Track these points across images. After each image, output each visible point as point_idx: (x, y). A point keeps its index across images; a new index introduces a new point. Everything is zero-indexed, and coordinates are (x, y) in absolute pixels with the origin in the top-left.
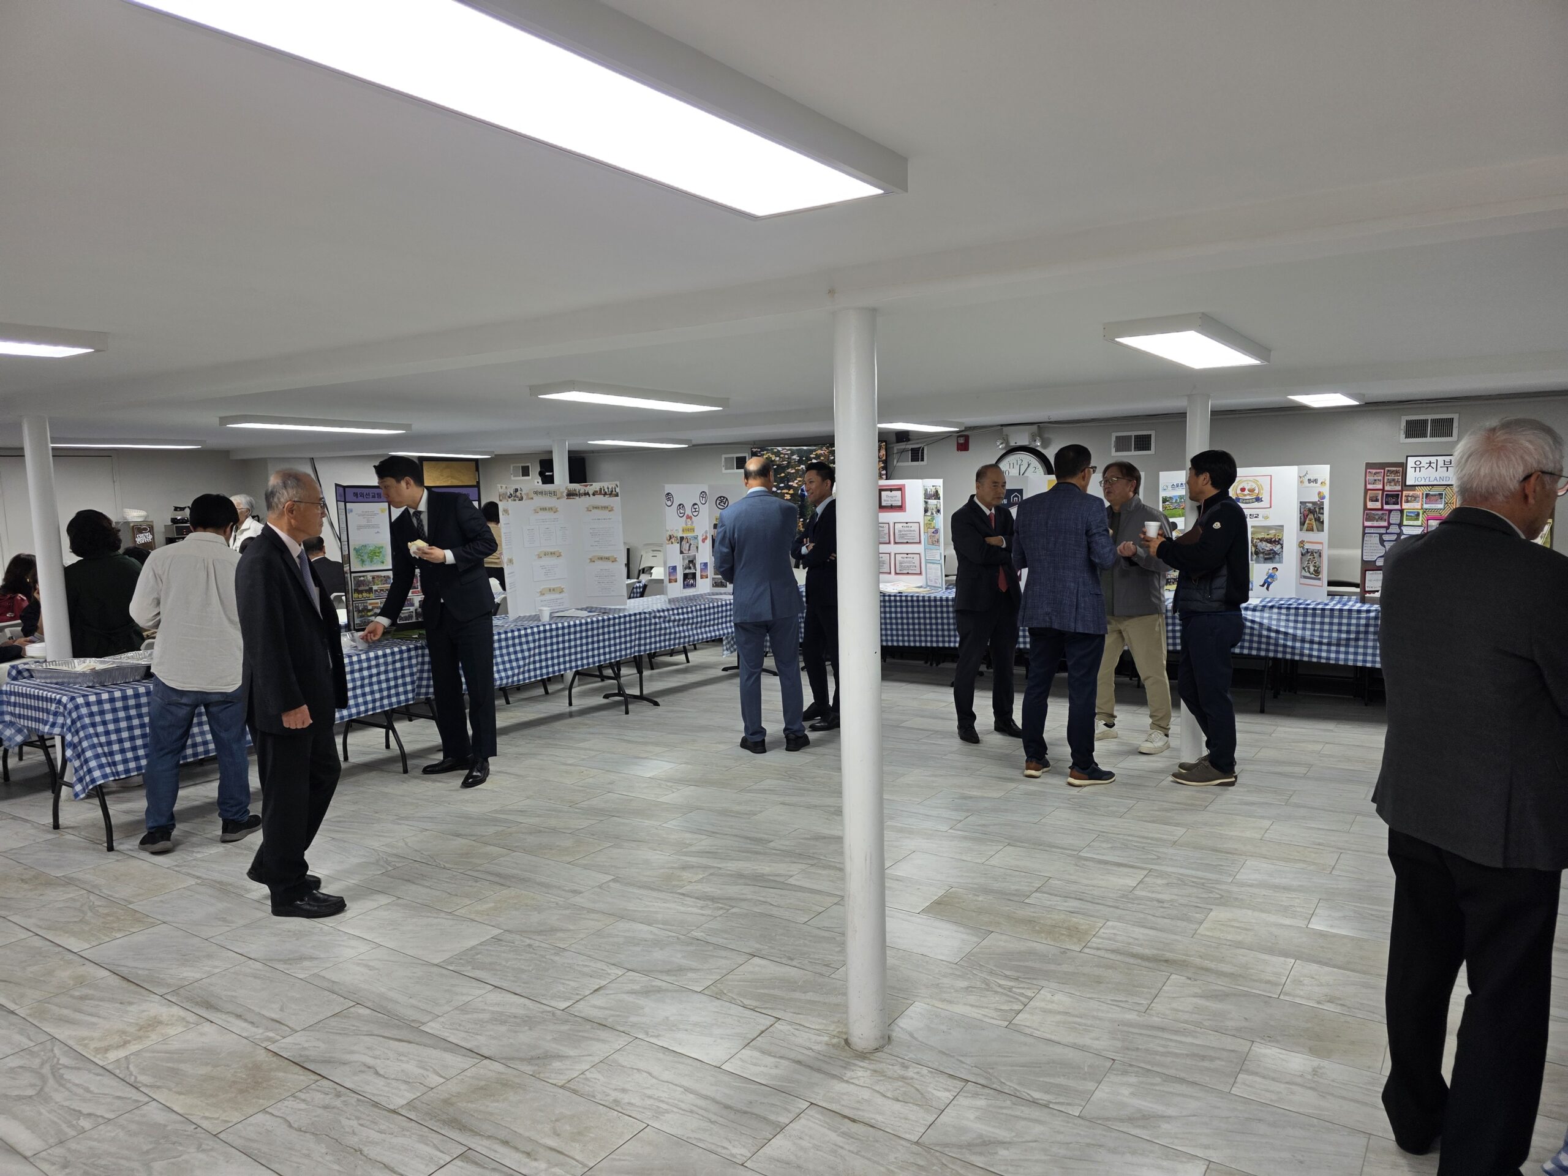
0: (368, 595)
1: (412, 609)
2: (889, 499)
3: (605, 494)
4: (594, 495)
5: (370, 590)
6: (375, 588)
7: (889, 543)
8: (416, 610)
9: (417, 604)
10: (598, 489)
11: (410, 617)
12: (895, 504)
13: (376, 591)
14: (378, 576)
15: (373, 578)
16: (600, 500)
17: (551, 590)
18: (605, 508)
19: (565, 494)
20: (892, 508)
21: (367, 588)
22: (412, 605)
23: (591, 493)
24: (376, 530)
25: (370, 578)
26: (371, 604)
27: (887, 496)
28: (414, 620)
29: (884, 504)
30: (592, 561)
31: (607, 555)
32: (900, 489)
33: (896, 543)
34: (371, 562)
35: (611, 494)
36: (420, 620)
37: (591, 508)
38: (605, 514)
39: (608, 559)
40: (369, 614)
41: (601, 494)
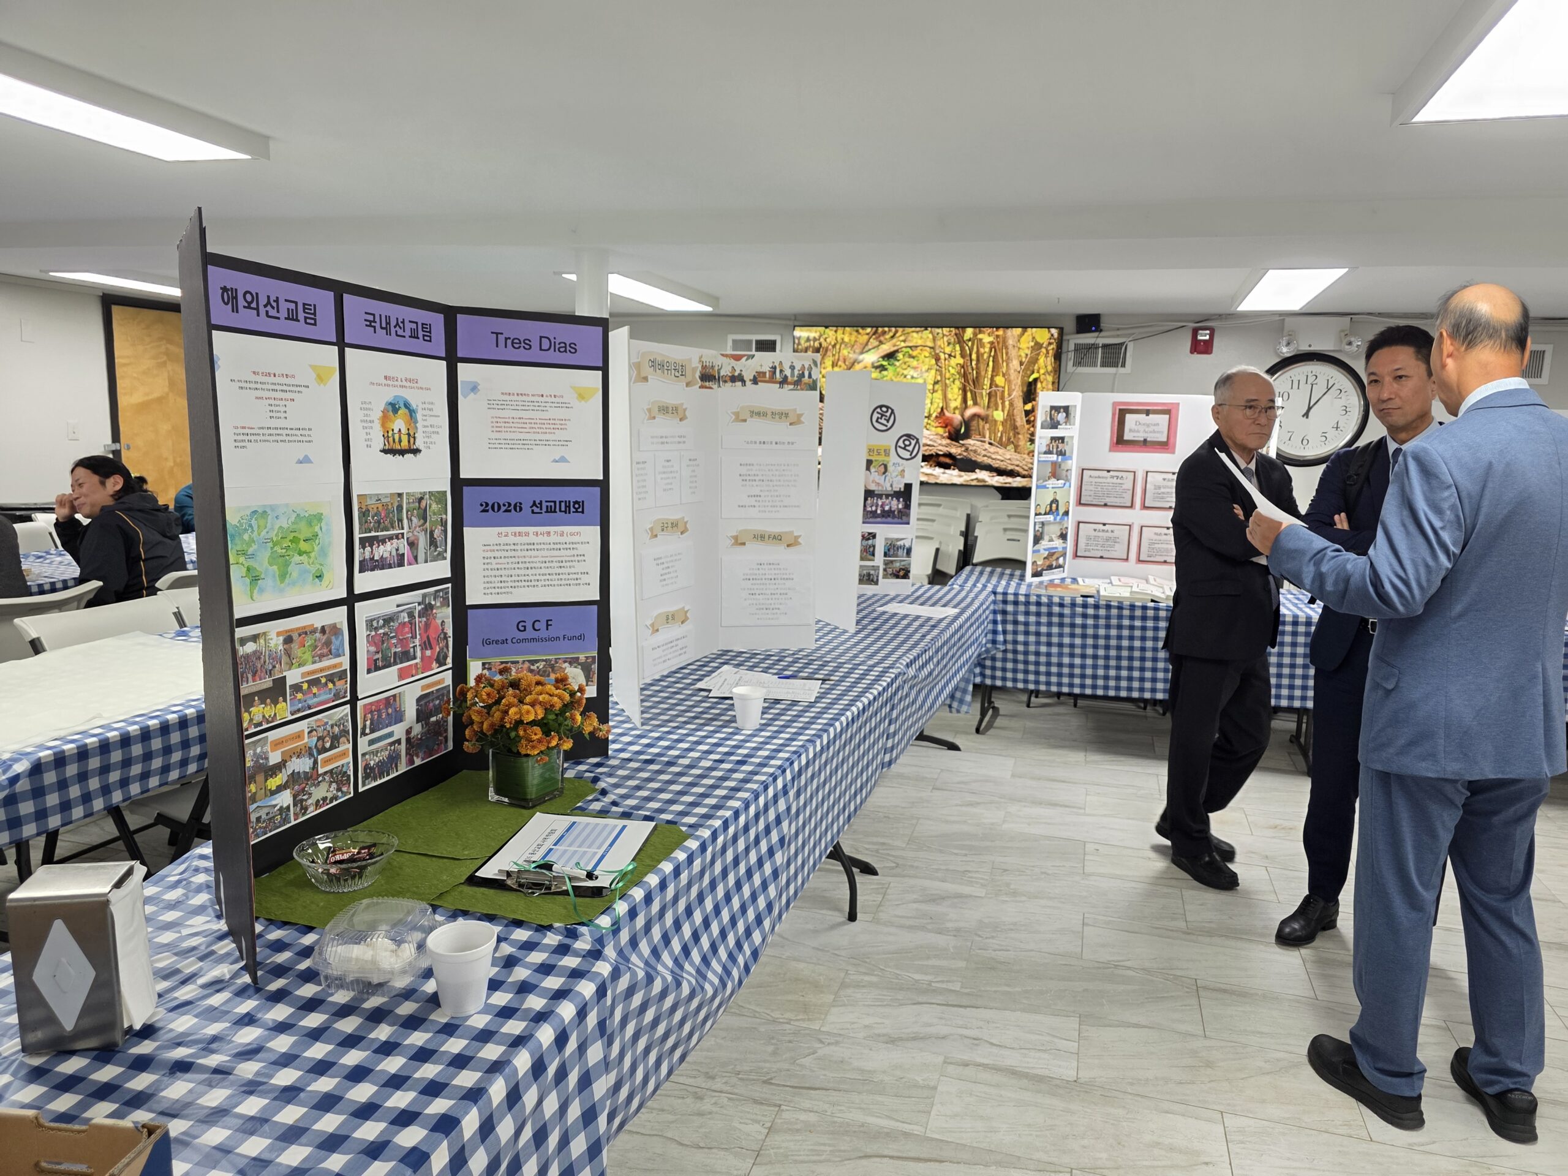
0: (269, 711)
1: (398, 731)
2: (1141, 428)
3: (784, 381)
4: (755, 381)
5: (277, 691)
6: (293, 677)
7: (1132, 506)
8: (408, 732)
9: (410, 711)
10: (766, 369)
11: (394, 759)
12: (1151, 437)
13: (297, 688)
14: (304, 632)
15: (288, 640)
16: (770, 395)
17: (670, 618)
18: (783, 415)
19: (698, 374)
20: (1145, 445)
21: (267, 683)
22: (399, 717)
23: (748, 376)
24: (301, 450)
25: (276, 643)
26: (277, 744)
27: (1137, 423)
28: (403, 768)
29: (1127, 436)
30: (738, 542)
31: (776, 529)
32: (1168, 411)
33: (1144, 507)
34: (283, 576)
35: (797, 383)
36: (418, 762)
37: (747, 415)
38: (779, 430)
39: (777, 538)
40: (273, 783)
41: (772, 380)
